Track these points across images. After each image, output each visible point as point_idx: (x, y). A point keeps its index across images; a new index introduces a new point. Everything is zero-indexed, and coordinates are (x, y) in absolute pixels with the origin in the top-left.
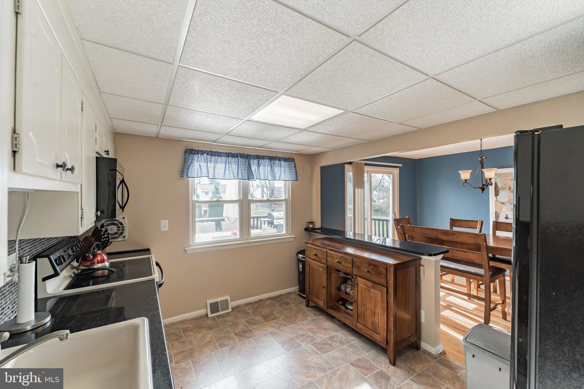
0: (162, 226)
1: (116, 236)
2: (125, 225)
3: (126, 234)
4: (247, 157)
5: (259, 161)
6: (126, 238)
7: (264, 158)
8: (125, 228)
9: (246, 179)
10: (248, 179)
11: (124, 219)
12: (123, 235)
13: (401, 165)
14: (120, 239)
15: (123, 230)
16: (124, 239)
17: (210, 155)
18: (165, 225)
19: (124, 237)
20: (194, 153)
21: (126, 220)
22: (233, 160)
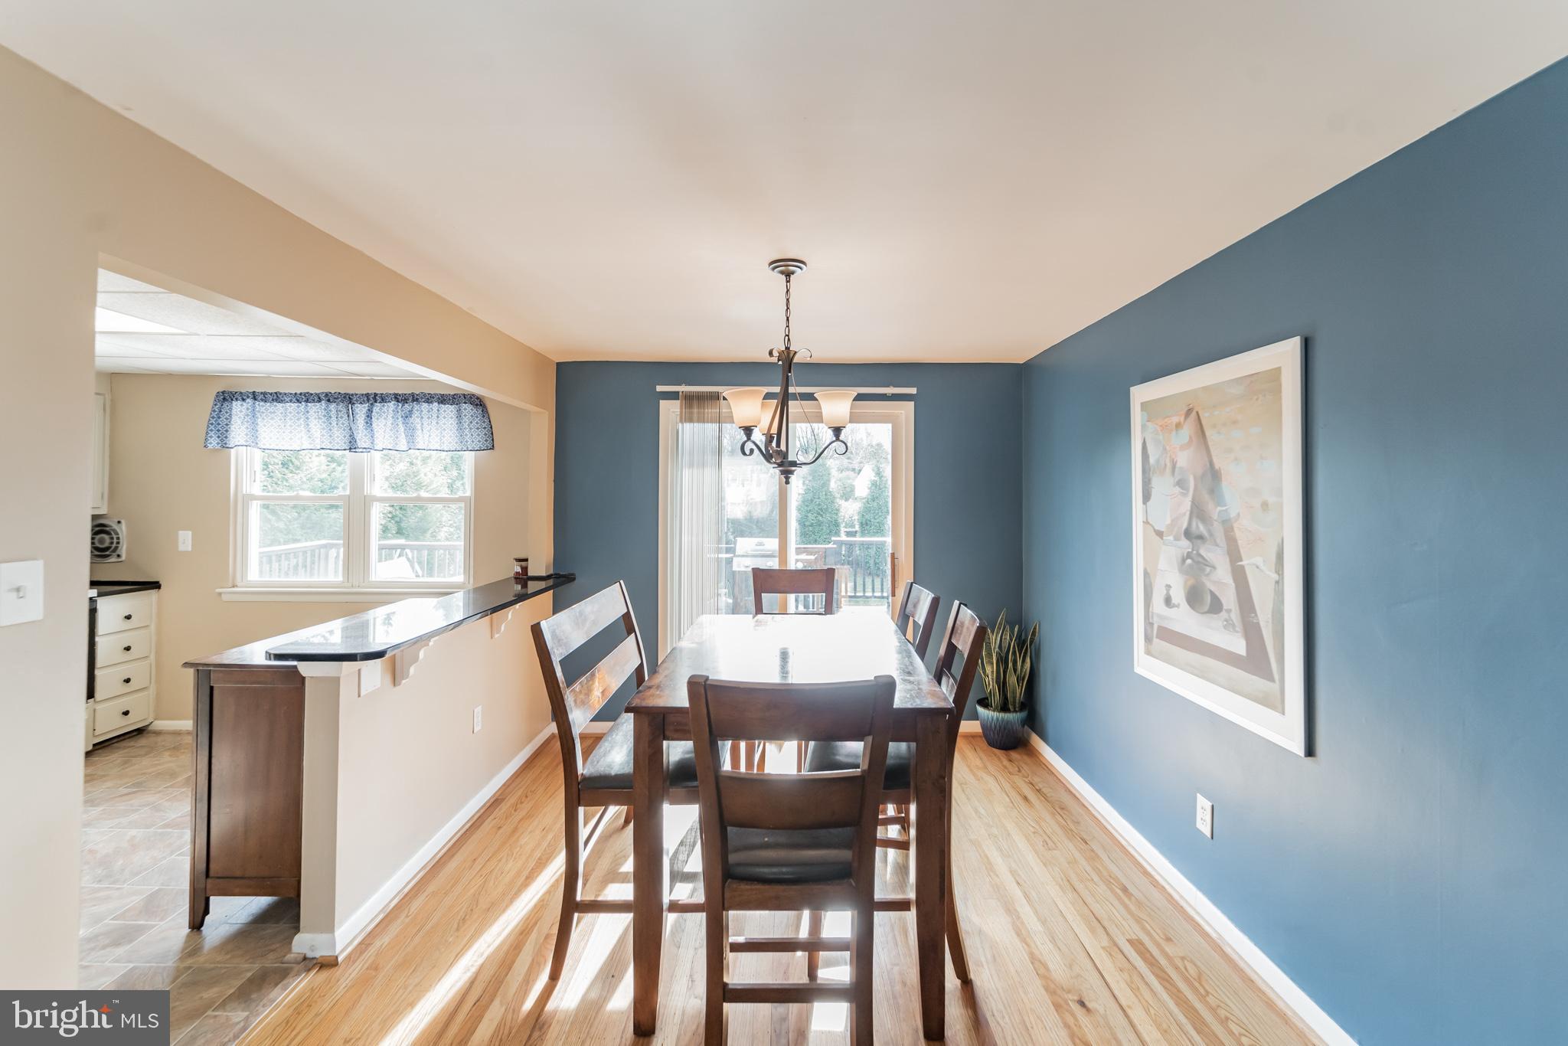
0: (181, 539)
1: (107, 553)
2: (120, 536)
3: (123, 550)
4: (348, 399)
5: (370, 411)
6: (123, 558)
7: (383, 399)
8: (121, 541)
9: (345, 450)
10: (350, 449)
11: (120, 525)
12: (118, 552)
13: (913, 391)
14: (113, 559)
15: (118, 543)
16: (120, 560)
17: (262, 400)
18: (185, 540)
19: (119, 556)
20: (230, 400)
21: (123, 525)
22: (315, 408)
